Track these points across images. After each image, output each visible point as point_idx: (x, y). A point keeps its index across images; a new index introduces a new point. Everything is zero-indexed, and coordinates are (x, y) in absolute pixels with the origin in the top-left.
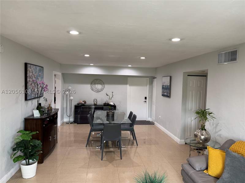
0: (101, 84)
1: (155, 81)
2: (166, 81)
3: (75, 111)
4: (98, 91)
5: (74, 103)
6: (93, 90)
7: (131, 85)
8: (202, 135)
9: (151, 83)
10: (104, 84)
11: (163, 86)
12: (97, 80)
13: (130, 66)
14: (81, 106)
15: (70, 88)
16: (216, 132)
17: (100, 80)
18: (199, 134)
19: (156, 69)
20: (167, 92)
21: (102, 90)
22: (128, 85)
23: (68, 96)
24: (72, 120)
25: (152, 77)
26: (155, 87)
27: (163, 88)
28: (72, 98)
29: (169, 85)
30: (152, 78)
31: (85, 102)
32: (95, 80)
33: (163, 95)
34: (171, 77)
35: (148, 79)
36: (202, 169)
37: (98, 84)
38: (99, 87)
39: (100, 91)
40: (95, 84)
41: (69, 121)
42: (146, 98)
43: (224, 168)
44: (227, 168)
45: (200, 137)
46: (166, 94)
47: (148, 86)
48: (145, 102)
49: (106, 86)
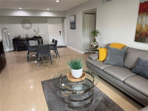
0: (29, 23)
1: (65, 20)
2: (72, 19)
3: (14, 43)
4: (28, 29)
5: (12, 38)
6: (24, 28)
7: (50, 24)
8: (95, 44)
9: (63, 22)
10: (31, 23)
11: (70, 22)
12: (25, 20)
13: (48, 9)
14: (17, 39)
15: (6, 27)
16: (101, 43)
17: (28, 21)
18: (93, 44)
19: (65, 12)
20: (73, 26)
21: (30, 27)
22: (48, 24)
23: (6, 33)
24: (12, 49)
25: (63, 17)
26: (66, 24)
27: (71, 24)
28: (9, 34)
29: (74, 21)
30: (63, 19)
31: (20, 37)
32: (24, 20)
33: (71, 28)
34: (75, 16)
35: (60, 19)
36: (96, 59)
37: (27, 23)
38: (28, 25)
39: (29, 29)
40: (25, 23)
41: (11, 51)
42: (60, 32)
43: (107, 56)
44: (108, 55)
45: (94, 46)
46: (73, 27)
47: (61, 24)
48: (60, 34)
49: (33, 25)
